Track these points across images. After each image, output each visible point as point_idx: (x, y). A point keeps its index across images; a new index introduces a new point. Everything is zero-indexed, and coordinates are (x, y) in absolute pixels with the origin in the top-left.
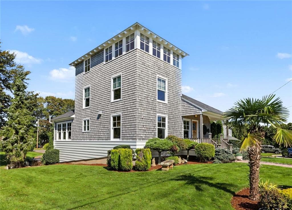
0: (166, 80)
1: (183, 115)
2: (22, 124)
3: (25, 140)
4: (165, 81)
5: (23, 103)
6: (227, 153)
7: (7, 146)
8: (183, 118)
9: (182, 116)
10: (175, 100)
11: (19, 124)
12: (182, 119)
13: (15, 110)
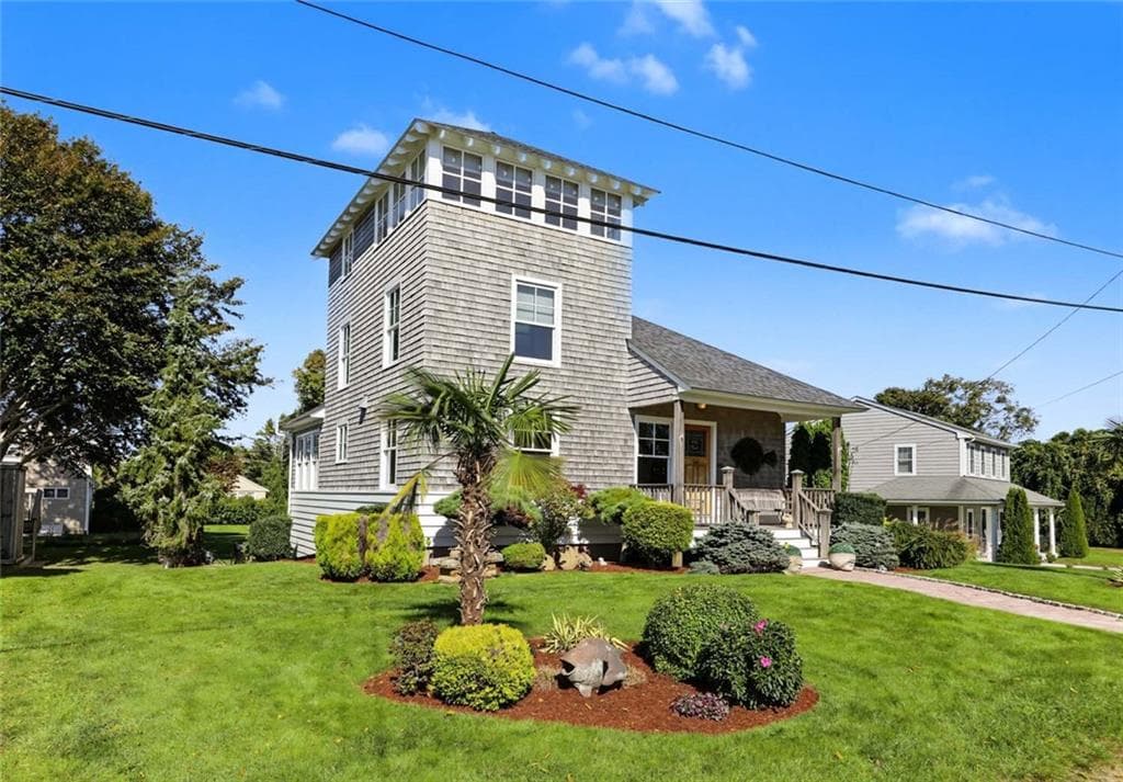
0: (555, 288)
1: (632, 405)
2: (186, 441)
3: (194, 486)
4: (553, 292)
5: (189, 377)
6: (753, 539)
7: (141, 503)
8: (637, 416)
9: (630, 409)
10: (599, 352)
11: (179, 438)
12: (630, 419)
13: (170, 398)
